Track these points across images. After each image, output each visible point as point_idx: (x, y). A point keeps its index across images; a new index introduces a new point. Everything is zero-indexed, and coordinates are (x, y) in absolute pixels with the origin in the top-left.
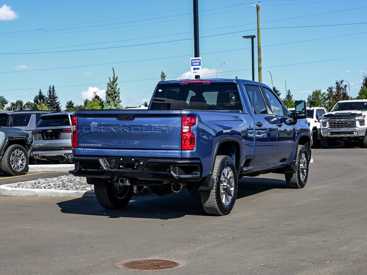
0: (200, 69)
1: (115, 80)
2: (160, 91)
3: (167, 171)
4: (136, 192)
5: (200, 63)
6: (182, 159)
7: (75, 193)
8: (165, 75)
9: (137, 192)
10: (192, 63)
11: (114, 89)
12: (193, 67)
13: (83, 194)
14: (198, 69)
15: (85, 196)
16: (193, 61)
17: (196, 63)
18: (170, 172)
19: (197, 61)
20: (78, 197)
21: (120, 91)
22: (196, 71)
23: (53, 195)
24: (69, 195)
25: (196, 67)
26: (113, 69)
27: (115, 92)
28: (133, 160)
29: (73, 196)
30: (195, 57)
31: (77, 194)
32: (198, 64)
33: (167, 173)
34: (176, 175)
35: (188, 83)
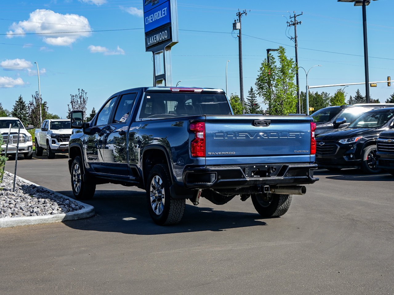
2: (149, 97)
6: (310, 163)
7: (53, 217)
13: (63, 218)
15: (65, 219)
18: (308, 176)
20: (57, 222)
24: (45, 221)
28: (266, 166)
29: (51, 222)
33: (306, 177)
34: (312, 179)
35: (179, 91)
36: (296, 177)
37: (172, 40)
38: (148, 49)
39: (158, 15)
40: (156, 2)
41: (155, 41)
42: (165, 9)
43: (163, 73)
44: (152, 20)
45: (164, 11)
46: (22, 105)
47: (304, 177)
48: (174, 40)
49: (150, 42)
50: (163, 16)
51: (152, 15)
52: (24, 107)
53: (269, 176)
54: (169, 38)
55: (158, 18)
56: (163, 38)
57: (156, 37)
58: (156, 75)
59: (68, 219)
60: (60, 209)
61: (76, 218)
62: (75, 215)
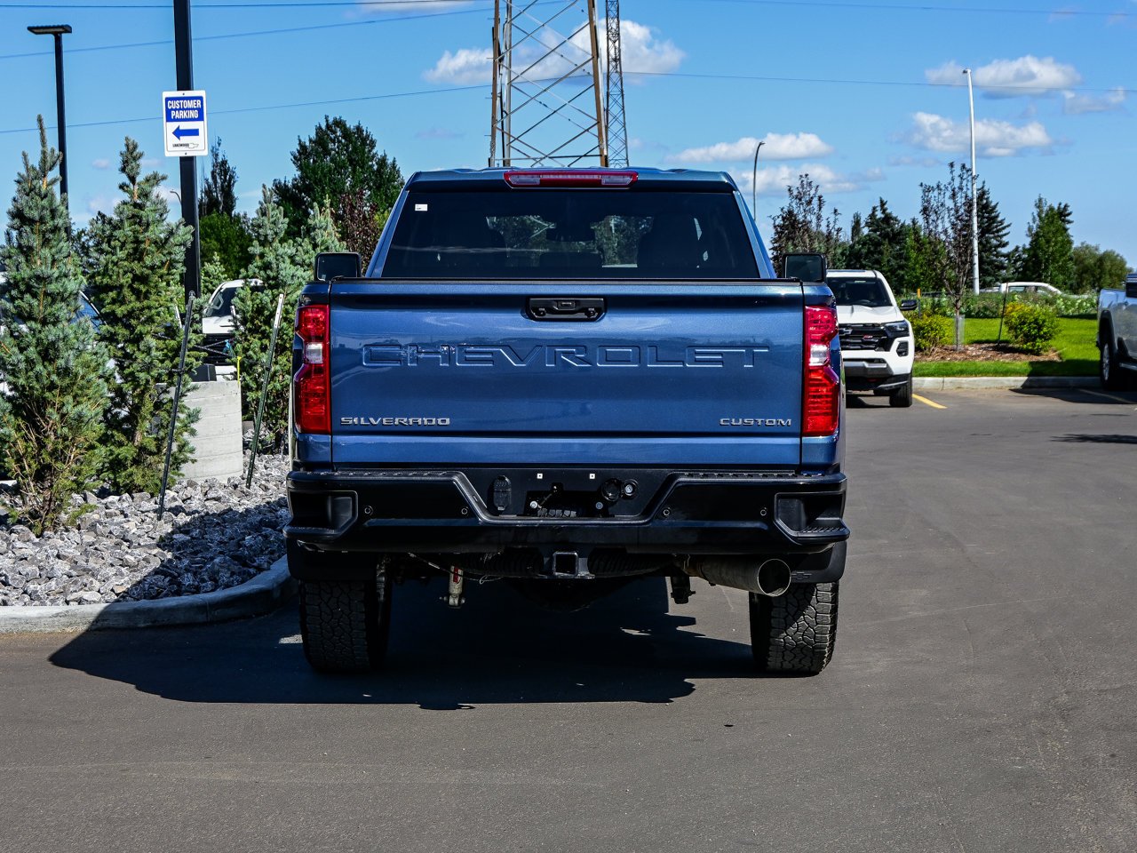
0: (201, 132)
1: (50, 163)
3: (757, 518)
4: (459, 601)
5: (200, 111)
6: (800, 468)
9: (463, 601)
10: (168, 112)
12: (173, 126)
14: (195, 132)
16: (175, 105)
17: (183, 109)
18: (770, 520)
19: (190, 104)
22: (184, 139)
25: (184, 126)
28: (592, 476)
29: (48, 630)
30: (179, 89)
31: (62, 619)
32: (194, 114)
33: (757, 525)
34: (792, 533)
35: (538, 182)
36: (707, 524)
46: (987, 218)
47: (749, 525)
52: (994, 222)
53: (605, 514)
59: (111, 623)
60: (119, 590)
61: (144, 623)
62: (137, 611)
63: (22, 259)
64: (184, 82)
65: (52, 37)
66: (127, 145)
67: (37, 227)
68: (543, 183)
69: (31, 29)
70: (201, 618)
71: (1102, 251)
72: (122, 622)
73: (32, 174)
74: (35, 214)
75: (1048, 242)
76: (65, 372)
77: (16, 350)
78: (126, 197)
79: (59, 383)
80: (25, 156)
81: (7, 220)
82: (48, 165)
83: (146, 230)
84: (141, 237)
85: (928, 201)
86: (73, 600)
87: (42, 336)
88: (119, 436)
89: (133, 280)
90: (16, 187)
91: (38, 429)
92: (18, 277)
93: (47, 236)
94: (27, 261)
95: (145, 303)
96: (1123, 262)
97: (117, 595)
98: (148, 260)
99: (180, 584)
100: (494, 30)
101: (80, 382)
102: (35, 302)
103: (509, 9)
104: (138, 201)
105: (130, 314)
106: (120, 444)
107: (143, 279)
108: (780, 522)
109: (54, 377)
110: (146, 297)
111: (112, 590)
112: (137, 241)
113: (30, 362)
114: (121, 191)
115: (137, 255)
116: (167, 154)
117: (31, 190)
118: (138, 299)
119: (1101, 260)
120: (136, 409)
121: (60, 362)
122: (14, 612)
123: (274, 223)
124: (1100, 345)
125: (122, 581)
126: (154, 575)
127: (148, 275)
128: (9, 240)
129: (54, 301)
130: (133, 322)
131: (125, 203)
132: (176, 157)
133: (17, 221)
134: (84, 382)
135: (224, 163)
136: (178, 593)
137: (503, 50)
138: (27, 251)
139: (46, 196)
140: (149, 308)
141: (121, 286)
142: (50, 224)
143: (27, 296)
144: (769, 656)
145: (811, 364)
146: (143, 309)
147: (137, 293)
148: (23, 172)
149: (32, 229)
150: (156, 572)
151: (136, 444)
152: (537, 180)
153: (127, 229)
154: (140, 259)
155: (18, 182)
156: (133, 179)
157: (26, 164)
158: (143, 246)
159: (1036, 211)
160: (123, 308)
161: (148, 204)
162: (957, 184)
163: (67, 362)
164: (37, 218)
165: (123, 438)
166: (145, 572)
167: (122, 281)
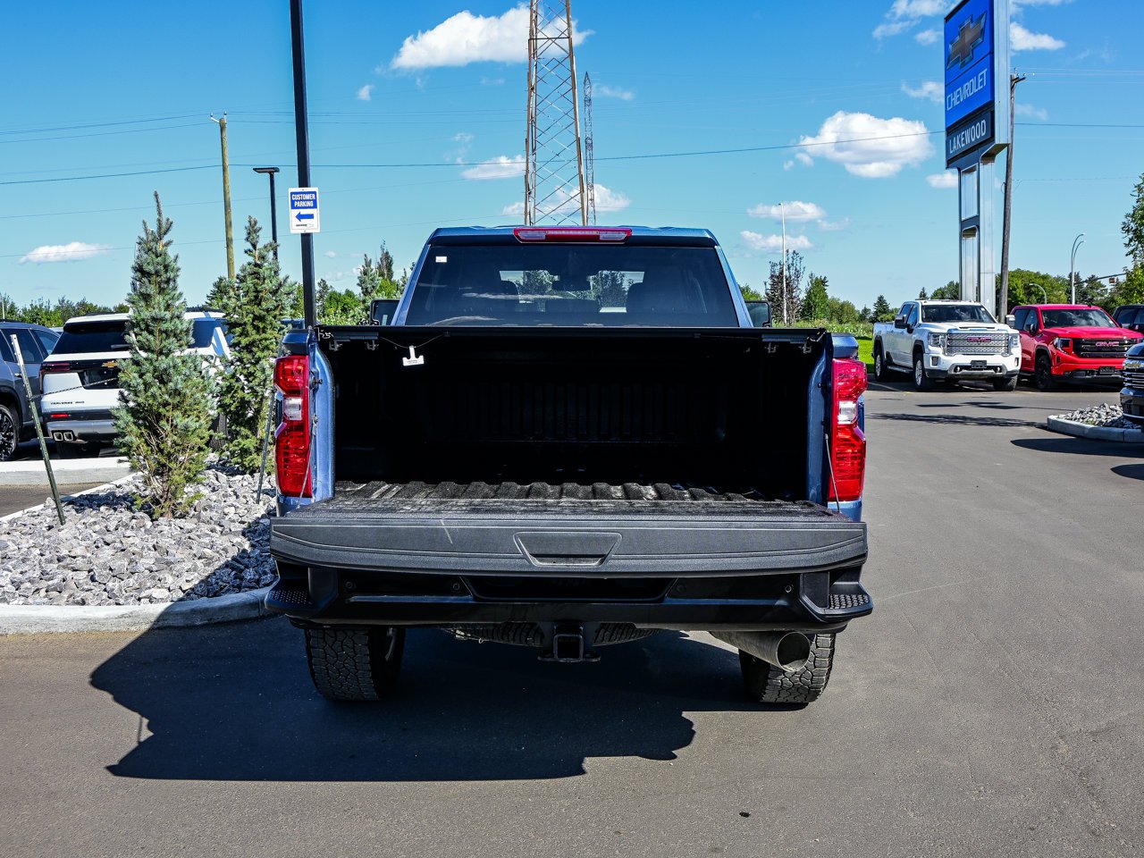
0: (315, 216)
1: (164, 228)
2: (442, 259)
5: (315, 201)
7: (122, 616)
8: (258, 225)
10: (293, 202)
11: (163, 256)
12: (296, 212)
13: (153, 619)
14: (311, 216)
15: (160, 623)
16: (297, 197)
17: (303, 200)
18: (795, 596)
19: (308, 197)
20: (133, 629)
21: (179, 264)
22: (304, 221)
23: (27, 628)
24: (96, 626)
25: (304, 212)
26: (156, 195)
27: (166, 267)
29: (115, 629)
30: (300, 186)
31: (127, 620)
32: (310, 204)
33: (782, 602)
34: (820, 611)
35: (544, 238)
37: (994, 140)
38: (950, 162)
39: (970, 88)
40: (967, 59)
41: (963, 145)
42: (984, 72)
43: (975, 214)
44: (959, 99)
45: (982, 76)
47: (772, 602)
48: (1000, 138)
49: (955, 147)
50: (980, 88)
51: (960, 89)
54: (989, 136)
55: (971, 94)
56: (978, 137)
57: (964, 135)
58: (963, 219)
59: (170, 622)
60: (187, 587)
61: (201, 620)
62: (194, 611)
63: (143, 303)
64: (304, 181)
65: (268, 175)
66: (250, 222)
67: (153, 278)
68: (549, 238)
69: (254, 169)
70: (254, 614)
71: (842, 301)
72: (180, 622)
73: (150, 238)
74: (150, 268)
75: (815, 296)
76: (177, 392)
77: (136, 375)
78: (251, 259)
79: (170, 400)
80: (144, 223)
81: (132, 274)
82: (163, 230)
83: (263, 283)
84: (259, 288)
85: (774, 272)
86: (145, 597)
87: (156, 364)
88: (244, 431)
89: (253, 320)
90: (137, 246)
91: (157, 435)
92: (139, 318)
93: (162, 286)
94: (147, 305)
95: (263, 335)
96: (853, 306)
97: (184, 592)
98: (264, 305)
99: (242, 579)
100: (526, 177)
101: (189, 401)
102: (151, 337)
103: (534, 165)
104: (259, 262)
105: (252, 344)
106: (247, 437)
107: (261, 318)
108: (806, 599)
109: (166, 397)
110: (264, 332)
111: (180, 588)
112: (257, 291)
113: (147, 386)
114: (246, 255)
115: (257, 300)
116: (292, 232)
117: (149, 250)
118: (258, 332)
119: (842, 306)
120: (258, 411)
121: (171, 385)
122: (85, 614)
123: (372, 280)
124: (875, 356)
125: (192, 577)
126: (223, 568)
127: (264, 316)
128: (135, 289)
129: (168, 337)
130: (254, 349)
131: (249, 264)
132: (297, 234)
133: (139, 274)
134: (192, 400)
135: (387, 253)
136: (239, 588)
137: (531, 188)
138: (146, 298)
139: (161, 255)
140: (266, 339)
141: (245, 324)
142: (164, 277)
143: (145, 333)
144: (765, 693)
145: (839, 423)
146: (261, 340)
147: (257, 328)
148: (143, 236)
149: (150, 281)
150: (227, 565)
151: (258, 437)
152: (543, 235)
153: (250, 282)
154: (259, 304)
155: (140, 244)
156: (254, 246)
157: (146, 230)
158: (261, 294)
159: (809, 280)
160: (246, 339)
161: (266, 264)
162: (790, 262)
163: (176, 385)
164: (153, 272)
165: (249, 433)
166: (217, 565)
167: (246, 320)
